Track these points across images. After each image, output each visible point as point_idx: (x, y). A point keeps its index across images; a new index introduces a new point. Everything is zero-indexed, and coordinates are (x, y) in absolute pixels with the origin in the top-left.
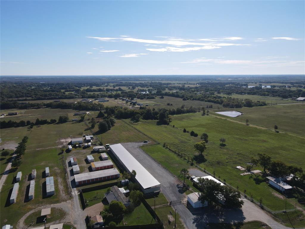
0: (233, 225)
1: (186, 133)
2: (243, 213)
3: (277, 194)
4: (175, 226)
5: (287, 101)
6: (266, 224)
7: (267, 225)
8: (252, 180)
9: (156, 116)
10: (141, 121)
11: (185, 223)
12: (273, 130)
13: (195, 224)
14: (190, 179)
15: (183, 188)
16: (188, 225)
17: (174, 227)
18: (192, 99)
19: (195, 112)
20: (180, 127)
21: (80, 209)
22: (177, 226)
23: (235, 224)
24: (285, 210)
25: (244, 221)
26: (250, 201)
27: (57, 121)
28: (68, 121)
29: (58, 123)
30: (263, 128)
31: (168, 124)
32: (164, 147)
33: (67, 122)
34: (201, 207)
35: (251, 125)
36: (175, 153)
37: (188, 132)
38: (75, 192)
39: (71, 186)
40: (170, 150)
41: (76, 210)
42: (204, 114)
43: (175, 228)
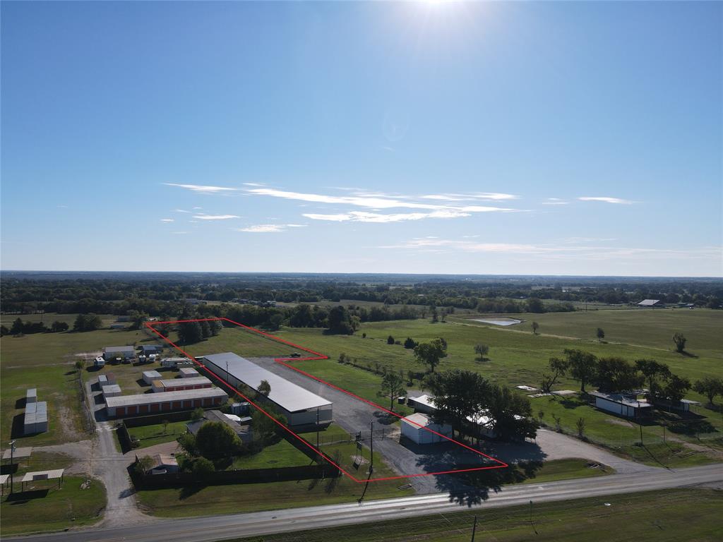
0: (517, 467)
1: (394, 345)
2: (540, 448)
3: (616, 421)
4: (371, 471)
5: (619, 307)
6: (597, 462)
7: (600, 464)
8: (556, 403)
9: (320, 320)
10: (284, 329)
11: (398, 466)
12: (596, 341)
13: (423, 466)
14: (406, 404)
15: (389, 417)
16: (403, 469)
17: (368, 473)
18: (407, 301)
19: (413, 318)
20: (379, 338)
21: (115, 452)
22: (374, 471)
23: (522, 465)
24: (639, 441)
25: (544, 459)
26: (554, 432)
27: (71, 328)
28: (100, 327)
29: (71, 332)
30: (571, 338)
31: (350, 333)
32: (341, 361)
33: (96, 329)
34: (435, 441)
35: (543, 335)
36: (369, 370)
37: (398, 343)
38: (105, 428)
39: (94, 419)
40: (355, 366)
41: (105, 454)
42: (435, 321)
43: (370, 475)
